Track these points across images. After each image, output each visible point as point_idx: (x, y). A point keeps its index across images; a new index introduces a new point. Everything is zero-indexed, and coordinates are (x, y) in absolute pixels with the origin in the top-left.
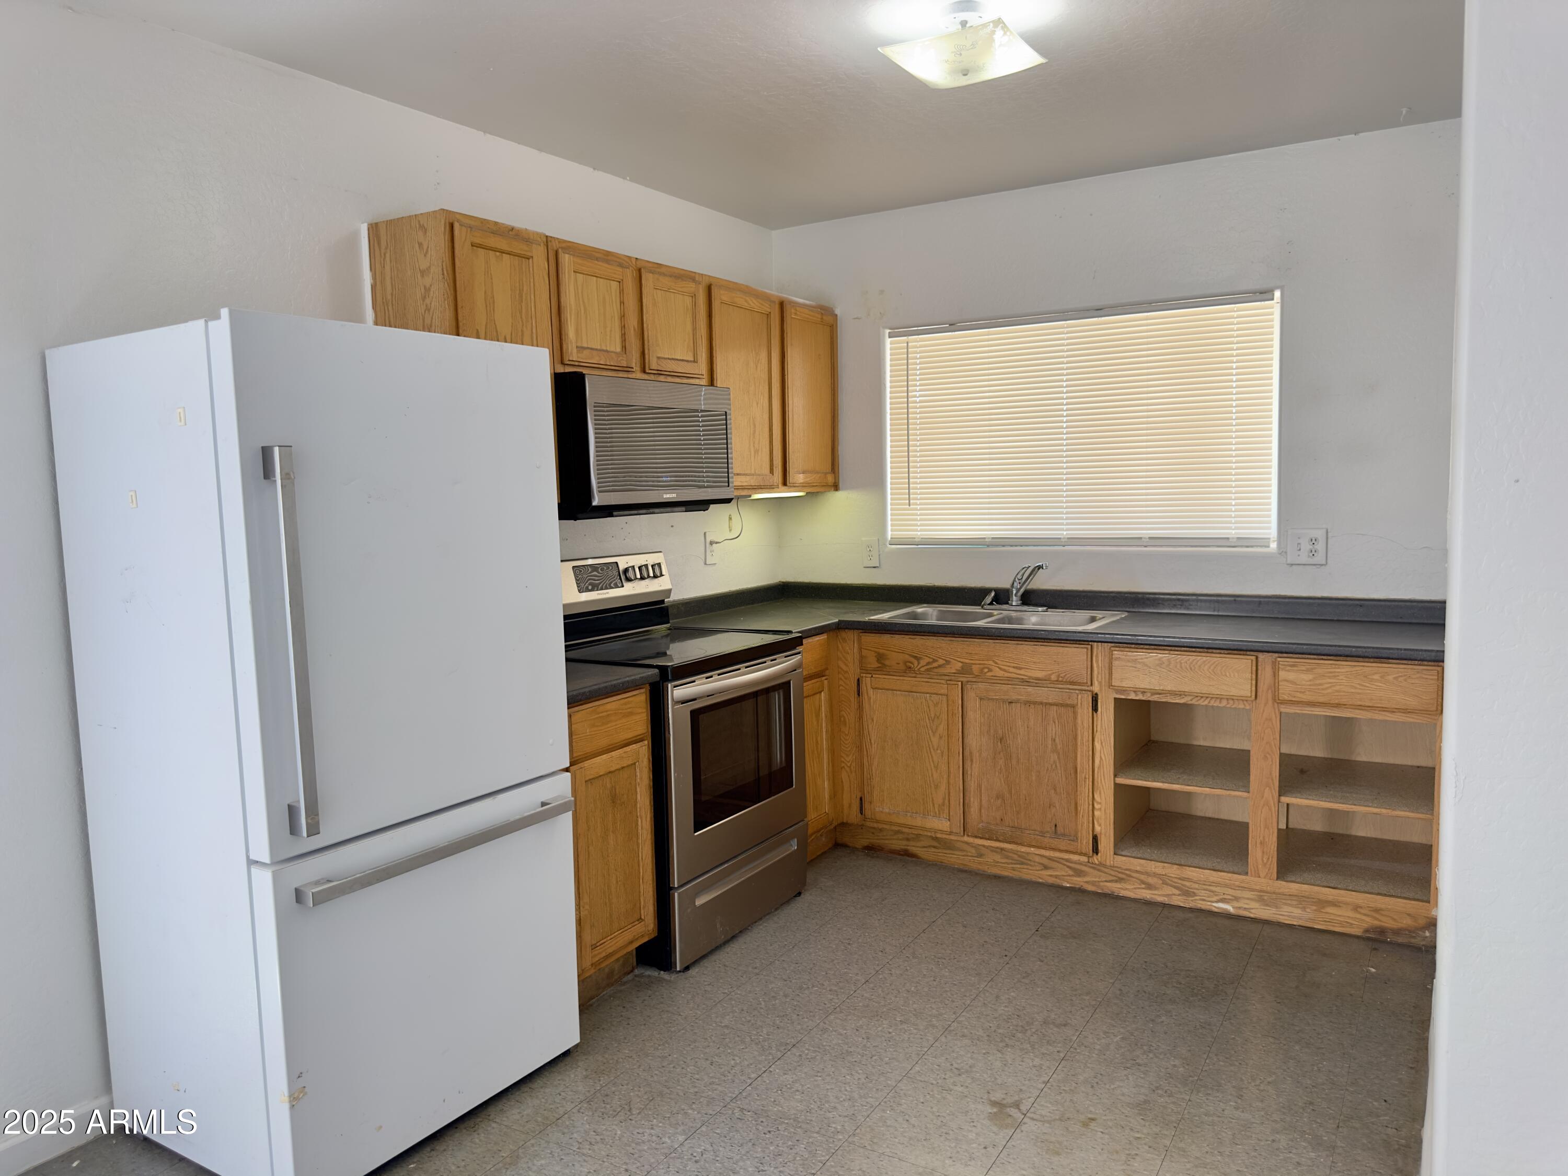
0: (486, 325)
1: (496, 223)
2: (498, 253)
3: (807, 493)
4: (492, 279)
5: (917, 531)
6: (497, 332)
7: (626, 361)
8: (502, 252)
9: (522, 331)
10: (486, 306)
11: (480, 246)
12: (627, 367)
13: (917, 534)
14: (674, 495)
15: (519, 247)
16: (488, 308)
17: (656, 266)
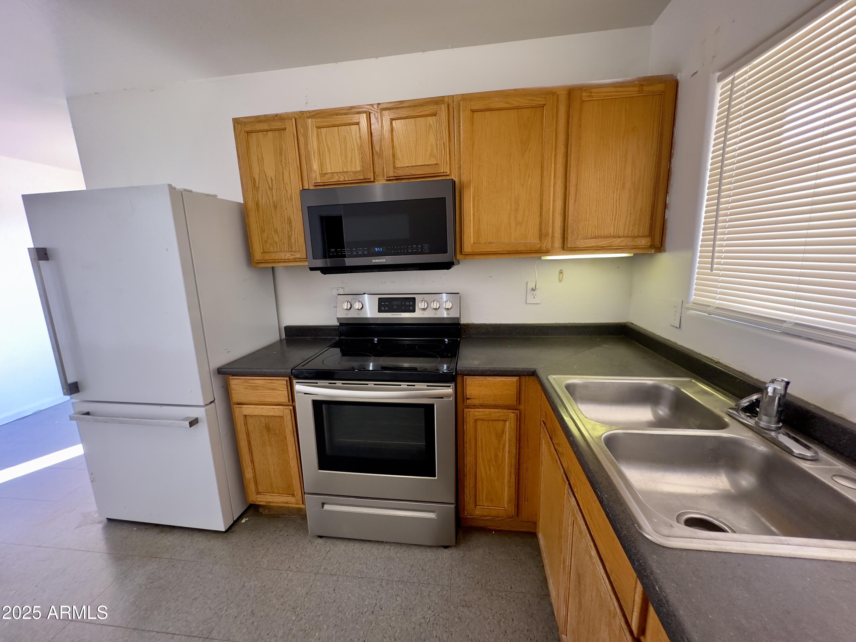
0: (259, 174)
1: (265, 116)
2: (264, 133)
3: (634, 254)
4: (261, 148)
5: (715, 298)
6: (266, 176)
7: (363, 175)
8: (267, 131)
9: (283, 172)
10: (259, 164)
11: (251, 132)
12: (364, 179)
13: (715, 303)
14: (385, 260)
15: (278, 125)
16: (260, 164)
17: (398, 103)
